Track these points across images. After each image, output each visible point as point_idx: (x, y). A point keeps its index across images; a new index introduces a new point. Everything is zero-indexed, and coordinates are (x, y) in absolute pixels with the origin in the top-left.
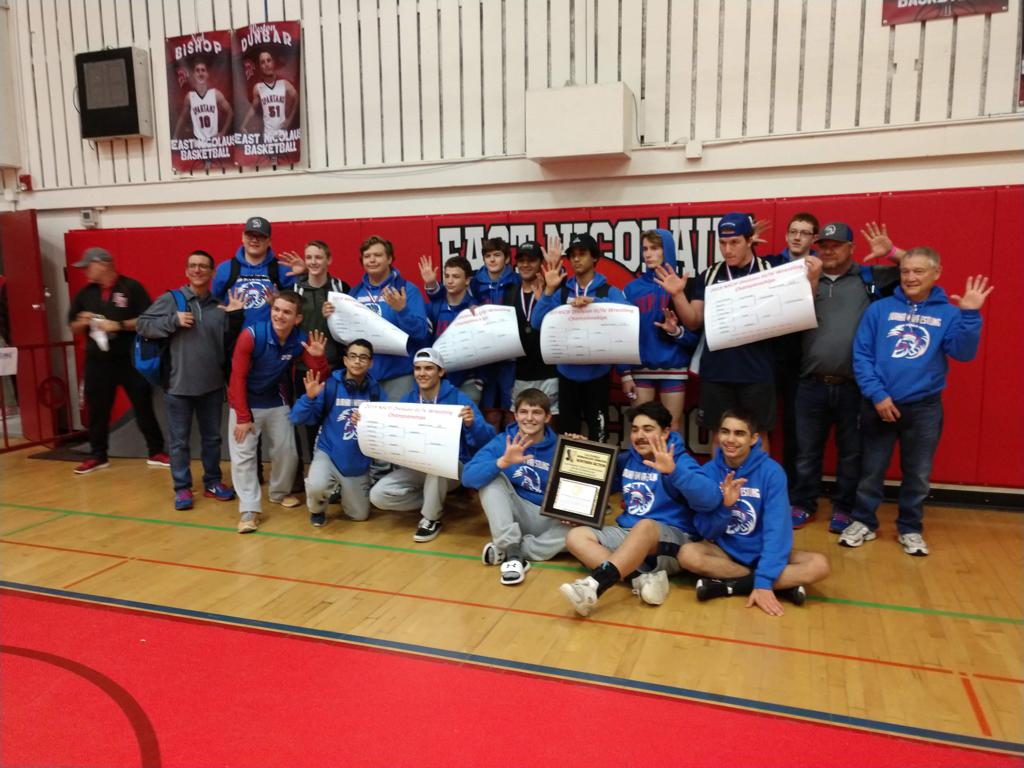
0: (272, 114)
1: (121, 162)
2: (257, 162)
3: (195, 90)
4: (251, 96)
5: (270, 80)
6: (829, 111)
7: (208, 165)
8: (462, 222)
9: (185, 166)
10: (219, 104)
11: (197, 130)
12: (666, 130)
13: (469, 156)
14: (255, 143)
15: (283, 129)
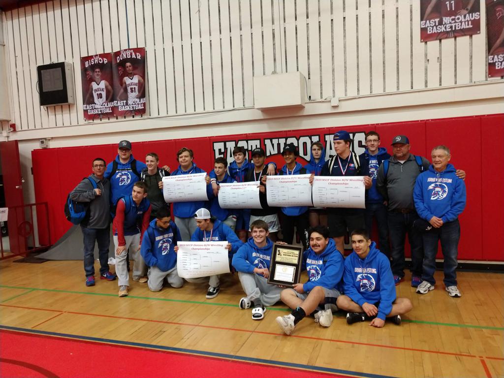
0: (132, 91)
1: (59, 116)
2: (125, 114)
3: (95, 81)
4: (122, 83)
5: (131, 75)
6: (398, 82)
7: (101, 116)
8: (224, 139)
9: (89, 117)
10: (106, 87)
11: (96, 100)
12: (321, 93)
13: (227, 108)
14: (124, 105)
15: (137, 98)
